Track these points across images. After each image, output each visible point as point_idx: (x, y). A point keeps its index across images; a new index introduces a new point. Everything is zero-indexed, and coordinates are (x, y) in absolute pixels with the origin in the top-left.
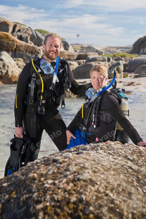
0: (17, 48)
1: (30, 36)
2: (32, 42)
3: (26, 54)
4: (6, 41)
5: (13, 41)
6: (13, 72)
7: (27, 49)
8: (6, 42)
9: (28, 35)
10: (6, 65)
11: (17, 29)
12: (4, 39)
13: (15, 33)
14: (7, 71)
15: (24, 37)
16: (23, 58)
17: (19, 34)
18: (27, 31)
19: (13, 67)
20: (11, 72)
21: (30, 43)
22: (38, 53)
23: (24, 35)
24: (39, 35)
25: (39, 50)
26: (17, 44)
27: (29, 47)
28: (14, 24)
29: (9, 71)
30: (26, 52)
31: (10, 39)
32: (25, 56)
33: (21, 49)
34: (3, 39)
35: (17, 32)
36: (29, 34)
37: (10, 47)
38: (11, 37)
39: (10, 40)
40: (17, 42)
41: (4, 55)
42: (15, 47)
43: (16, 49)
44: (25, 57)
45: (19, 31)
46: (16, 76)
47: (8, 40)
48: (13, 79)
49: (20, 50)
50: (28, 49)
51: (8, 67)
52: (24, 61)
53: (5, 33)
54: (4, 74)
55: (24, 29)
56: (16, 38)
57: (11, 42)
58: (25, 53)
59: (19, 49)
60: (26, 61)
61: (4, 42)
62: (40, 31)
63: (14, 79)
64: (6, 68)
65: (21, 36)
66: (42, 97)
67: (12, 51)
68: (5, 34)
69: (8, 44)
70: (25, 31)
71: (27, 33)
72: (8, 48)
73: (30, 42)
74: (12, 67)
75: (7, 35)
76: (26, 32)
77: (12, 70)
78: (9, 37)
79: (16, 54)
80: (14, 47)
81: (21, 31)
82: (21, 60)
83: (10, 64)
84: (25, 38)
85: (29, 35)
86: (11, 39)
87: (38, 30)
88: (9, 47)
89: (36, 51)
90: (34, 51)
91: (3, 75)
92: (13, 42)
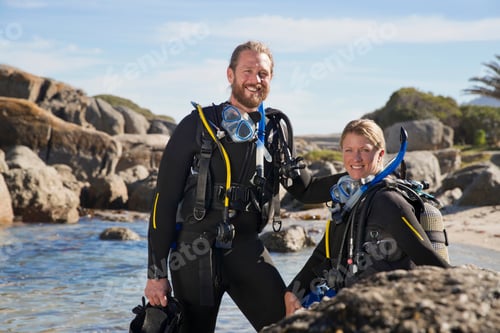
0: (54, 139)
1: (84, 110)
2: (91, 126)
3: (78, 154)
4: (25, 122)
5: (43, 120)
6: (52, 198)
7: (81, 140)
8: (24, 125)
9: (79, 107)
10: (33, 180)
11: (50, 93)
12: (19, 115)
13: (46, 102)
14: (35, 196)
15: (70, 112)
16: (71, 165)
17: (56, 104)
18: (78, 96)
19: (51, 183)
20: (46, 197)
21: (88, 127)
22: (111, 150)
23: (71, 108)
24: (107, 108)
25: (113, 142)
26: (55, 129)
27: (84, 135)
28: (41, 81)
29: (40, 194)
30: (78, 148)
31: (33, 115)
32: (75, 160)
33: (66, 141)
34: (16, 115)
35: (50, 101)
36: (84, 105)
37: (35, 137)
38: (37, 112)
39: (35, 120)
40: (53, 124)
41: (22, 155)
42: (48, 137)
43: (50, 141)
44: (75, 163)
45: (57, 96)
46: (60, 207)
47: (30, 118)
48: (53, 212)
49: (61, 145)
50: (84, 141)
51: (37, 183)
52: (73, 173)
53: (22, 101)
54: (26, 203)
55: (69, 93)
56: (49, 114)
57: (38, 124)
58: (76, 152)
59: (59, 141)
60: (77, 172)
61: (19, 123)
62: (109, 99)
63: (56, 213)
64: (32, 185)
65: (62, 109)
66: (227, 200)
67: (39, 146)
68: (21, 105)
69: (29, 128)
70: (71, 97)
71: (77, 102)
72: (28, 138)
73: (85, 124)
74: (48, 185)
75: (26, 107)
76: (74, 101)
77: (48, 192)
78: (32, 112)
79: (51, 155)
80: (46, 135)
81: (63, 96)
82: (66, 170)
83: (44, 175)
84: (73, 116)
85: (82, 108)
86: (37, 117)
87: (102, 97)
88: (31, 138)
89: (104, 146)
90: (99, 145)
91: (23, 206)
92: (43, 125)
